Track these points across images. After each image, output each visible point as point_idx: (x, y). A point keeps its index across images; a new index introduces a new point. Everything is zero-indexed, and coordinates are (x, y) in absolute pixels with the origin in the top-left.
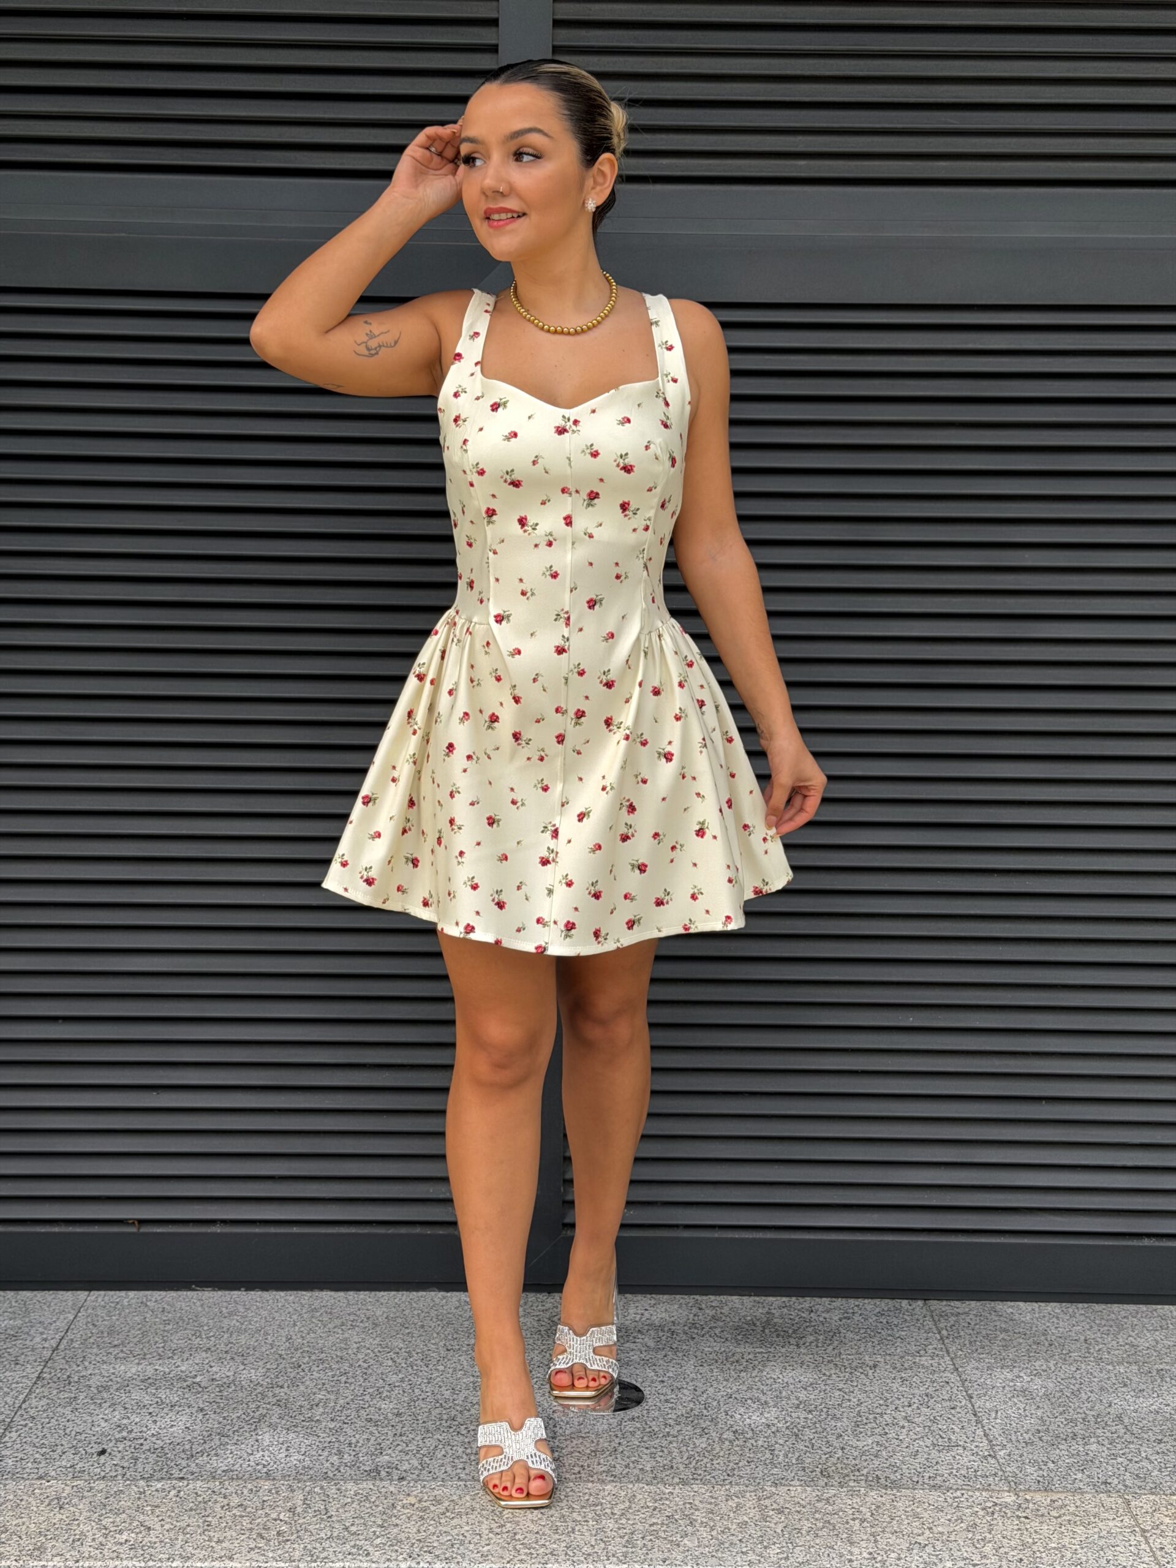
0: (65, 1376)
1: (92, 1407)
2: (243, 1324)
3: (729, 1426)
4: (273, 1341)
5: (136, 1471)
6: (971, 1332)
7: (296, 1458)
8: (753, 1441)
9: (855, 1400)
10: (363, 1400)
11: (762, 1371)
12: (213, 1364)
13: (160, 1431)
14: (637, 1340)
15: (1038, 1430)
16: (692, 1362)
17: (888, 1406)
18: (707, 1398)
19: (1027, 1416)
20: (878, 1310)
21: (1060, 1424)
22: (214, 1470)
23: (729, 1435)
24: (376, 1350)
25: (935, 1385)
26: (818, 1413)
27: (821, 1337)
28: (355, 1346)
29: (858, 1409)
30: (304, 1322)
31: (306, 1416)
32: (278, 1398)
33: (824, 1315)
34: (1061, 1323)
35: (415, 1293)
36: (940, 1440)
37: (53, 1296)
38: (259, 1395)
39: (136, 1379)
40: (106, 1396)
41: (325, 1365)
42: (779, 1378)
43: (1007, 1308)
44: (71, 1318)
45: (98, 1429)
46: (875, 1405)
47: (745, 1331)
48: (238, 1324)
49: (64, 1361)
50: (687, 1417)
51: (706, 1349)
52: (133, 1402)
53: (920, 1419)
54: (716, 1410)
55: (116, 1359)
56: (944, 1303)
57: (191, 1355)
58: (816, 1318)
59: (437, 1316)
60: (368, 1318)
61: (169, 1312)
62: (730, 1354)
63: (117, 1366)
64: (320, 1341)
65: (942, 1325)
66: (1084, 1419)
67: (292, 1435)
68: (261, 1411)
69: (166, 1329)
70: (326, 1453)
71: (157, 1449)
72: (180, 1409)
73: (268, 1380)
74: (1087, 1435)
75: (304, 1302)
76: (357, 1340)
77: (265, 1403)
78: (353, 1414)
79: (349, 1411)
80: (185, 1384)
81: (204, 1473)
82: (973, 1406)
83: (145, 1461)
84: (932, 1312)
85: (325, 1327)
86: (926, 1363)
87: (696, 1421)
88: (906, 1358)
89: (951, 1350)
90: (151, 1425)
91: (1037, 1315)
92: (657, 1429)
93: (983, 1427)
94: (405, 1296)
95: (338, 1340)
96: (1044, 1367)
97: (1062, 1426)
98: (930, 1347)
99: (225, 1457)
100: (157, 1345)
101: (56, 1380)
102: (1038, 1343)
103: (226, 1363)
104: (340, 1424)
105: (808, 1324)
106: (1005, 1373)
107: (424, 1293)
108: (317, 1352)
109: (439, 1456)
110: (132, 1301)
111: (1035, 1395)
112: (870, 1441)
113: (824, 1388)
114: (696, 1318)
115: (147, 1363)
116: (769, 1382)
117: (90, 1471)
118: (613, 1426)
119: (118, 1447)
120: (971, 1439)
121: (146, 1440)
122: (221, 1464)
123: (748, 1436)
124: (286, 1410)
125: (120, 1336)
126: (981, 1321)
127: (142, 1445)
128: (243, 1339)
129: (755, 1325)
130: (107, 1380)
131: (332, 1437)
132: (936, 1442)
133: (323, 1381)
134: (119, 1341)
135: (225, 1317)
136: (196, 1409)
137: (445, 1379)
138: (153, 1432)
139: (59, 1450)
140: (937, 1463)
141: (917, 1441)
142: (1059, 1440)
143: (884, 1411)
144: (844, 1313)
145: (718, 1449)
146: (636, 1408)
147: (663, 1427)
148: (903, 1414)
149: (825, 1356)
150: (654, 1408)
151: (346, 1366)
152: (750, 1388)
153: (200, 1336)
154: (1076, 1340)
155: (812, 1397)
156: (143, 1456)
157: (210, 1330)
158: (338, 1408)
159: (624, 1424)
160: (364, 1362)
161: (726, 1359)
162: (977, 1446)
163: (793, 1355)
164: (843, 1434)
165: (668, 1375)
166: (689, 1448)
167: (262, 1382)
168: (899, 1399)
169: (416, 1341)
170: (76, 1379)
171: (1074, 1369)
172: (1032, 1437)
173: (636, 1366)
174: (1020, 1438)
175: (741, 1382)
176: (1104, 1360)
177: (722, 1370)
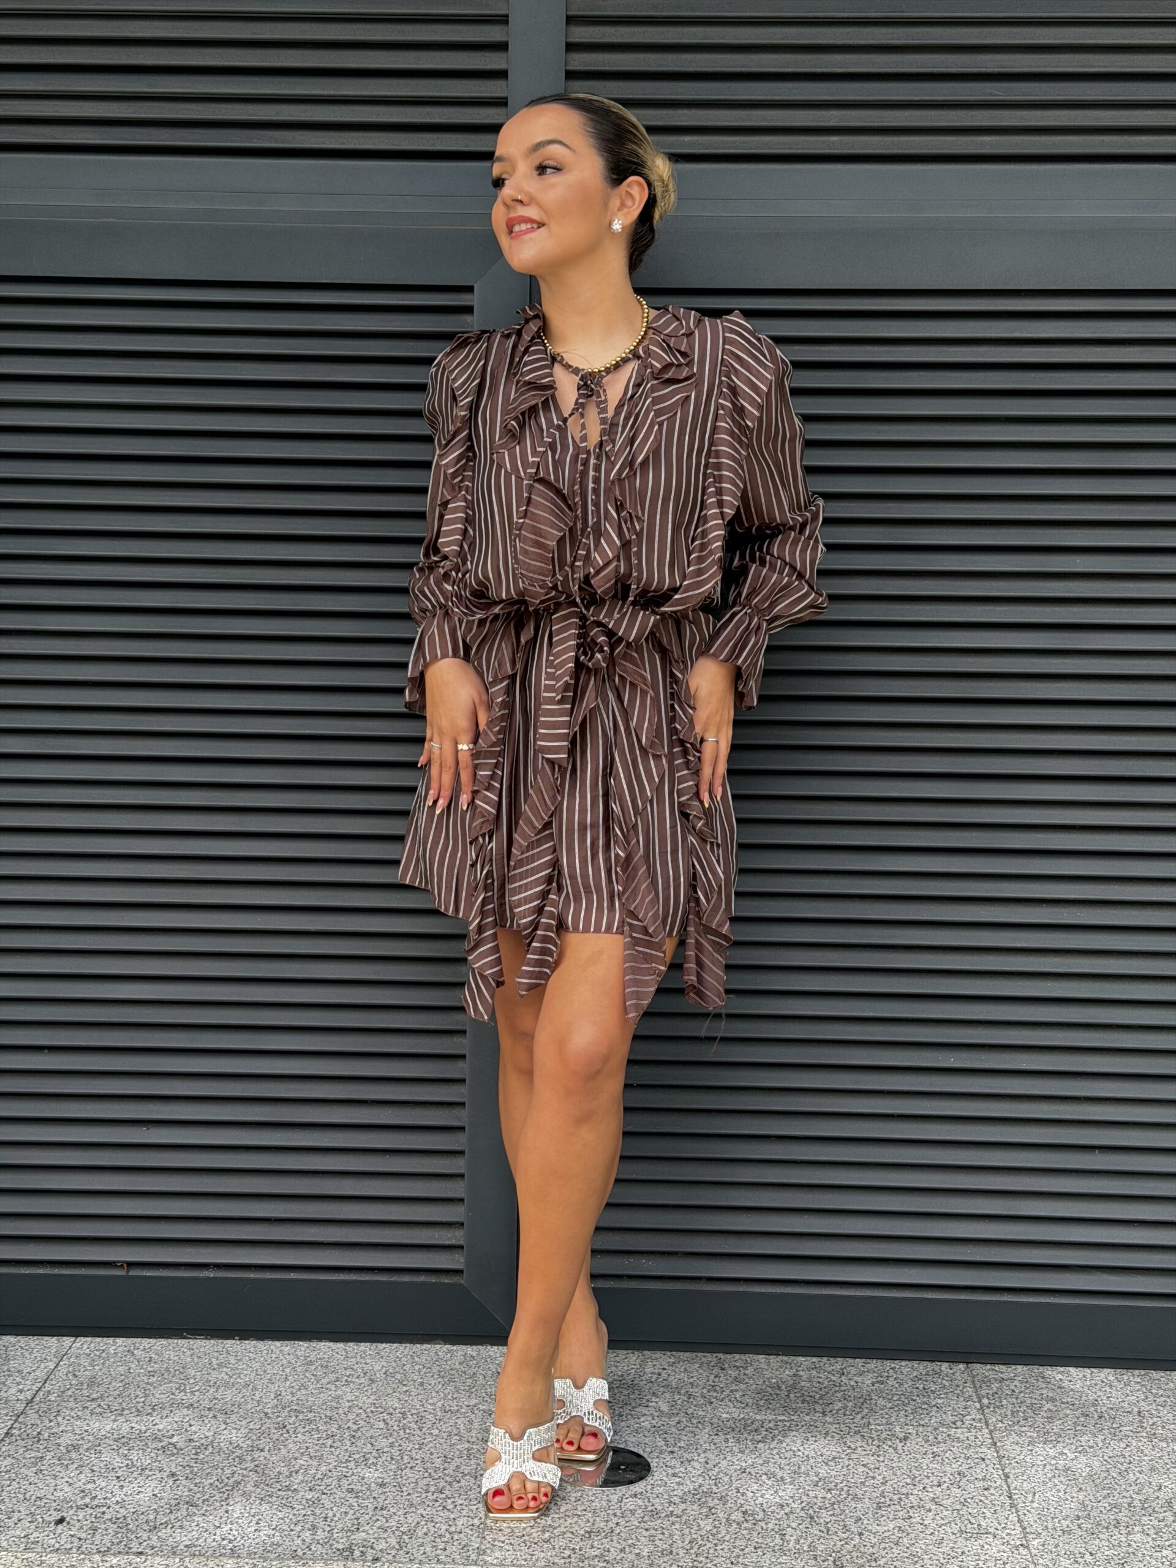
0: (35, 1433)
1: (58, 1468)
2: (231, 1377)
3: (739, 1505)
4: (261, 1397)
5: (92, 1544)
6: (1014, 1400)
7: (265, 1532)
8: (763, 1524)
9: (881, 1477)
10: (347, 1467)
11: (781, 1442)
12: (193, 1422)
13: (126, 1498)
14: (651, 1404)
15: (1077, 1516)
16: (706, 1431)
17: (915, 1485)
18: (719, 1472)
19: (1067, 1499)
20: (915, 1374)
21: (1103, 1509)
22: (175, 1545)
23: (737, 1516)
24: (369, 1410)
25: (969, 1462)
26: (838, 1493)
27: (851, 1404)
28: (347, 1404)
29: (882, 1488)
30: (296, 1377)
31: (283, 1484)
32: (256, 1463)
33: (855, 1378)
34: (1114, 1392)
35: (418, 1346)
36: (969, 1526)
37: (36, 1342)
38: (237, 1459)
39: (109, 1438)
40: (74, 1456)
41: (312, 1426)
42: (799, 1450)
43: (1056, 1374)
44: (52, 1366)
45: (60, 1494)
46: (901, 1484)
47: (768, 1397)
48: (226, 1377)
49: (36, 1416)
50: (694, 1494)
51: (724, 1416)
52: (102, 1465)
53: (949, 1501)
54: (727, 1487)
55: (92, 1414)
56: (989, 1367)
57: (171, 1411)
58: (847, 1382)
59: (440, 1372)
60: (365, 1374)
61: (155, 1363)
62: (749, 1421)
63: (91, 1423)
64: (310, 1399)
65: (983, 1393)
66: (1129, 1505)
67: (265, 1506)
68: (236, 1477)
69: (150, 1381)
70: (298, 1528)
71: (118, 1519)
72: (151, 1473)
73: (249, 1442)
74: (1132, 1523)
75: (299, 1354)
76: (349, 1398)
77: (241, 1469)
78: (334, 1484)
79: (331, 1479)
80: (160, 1445)
81: (165, 1547)
82: (1009, 1487)
83: (104, 1533)
84: (974, 1377)
85: (318, 1382)
86: (962, 1436)
87: (703, 1500)
88: (941, 1429)
89: (990, 1421)
90: (116, 1490)
91: (1088, 1383)
92: (660, 1508)
93: (1017, 1511)
94: (407, 1349)
95: (330, 1398)
96: (1091, 1443)
97: (1105, 1512)
98: (967, 1417)
99: (190, 1529)
100: (138, 1400)
101: (24, 1437)
102: (1087, 1415)
103: (206, 1422)
104: (318, 1495)
105: (837, 1389)
106: (1048, 1449)
107: (429, 1346)
108: (305, 1411)
109: (420, 1534)
110: (120, 1349)
111: (1078, 1475)
112: (891, 1526)
113: (847, 1463)
114: (717, 1380)
115: (124, 1420)
116: (788, 1455)
117: (45, 1541)
118: (613, 1503)
119: (78, 1516)
120: (1003, 1525)
121: (109, 1508)
122: (185, 1538)
123: (758, 1518)
124: (263, 1478)
125: (100, 1389)
126: (1026, 1388)
127: (104, 1513)
128: (229, 1394)
129: (779, 1388)
130: (78, 1437)
131: (307, 1509)
132: (963, 1528)
133: (307, 1445)
134: (99, 1394)
135: (214, 1369)
136: (167, 1473)
137: (438, 1445)
138: (117, 1499)
139: (15, 1519)
140: (963, 1553)
141: (943, 1527)
142: (1100, 1528)
143: (910, 1492)
144: (877, 1377)
145: (723, 1532)
146: (640, 1483)
147: (667, 1505)
148: (931, 1495)
149: (852, 1426)
150: (660, 1482)
151: (334, 1428)
152: (766, 1462)
153: (184, 1390)
154: (1129, 1412)
155: (833, 1473)
156: (103, 1526)
157: (196, 1383)
158: (319, 1476)
159: (625, 1500)
160: (354, 1423)
161: (744, 1428)
162: (1009, 1534)
163: (818, 1424)
164: (863, 1517)
165: (679, 1445)
166: (692, 1531)
167: (241, 1445)
168: (928, 1477)
169: (413, 1400)
170: (46, 1436)
171: (1124, 1446)
172: (1071, 1525)
173: (646, 1433)
174: (1057, 1525)
175: (757, 1454)
176: (1157, 1435)
177: (738, 1441)
